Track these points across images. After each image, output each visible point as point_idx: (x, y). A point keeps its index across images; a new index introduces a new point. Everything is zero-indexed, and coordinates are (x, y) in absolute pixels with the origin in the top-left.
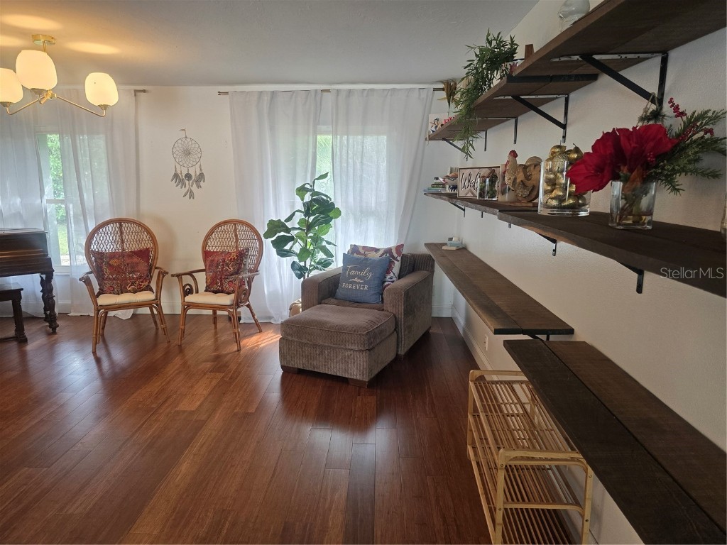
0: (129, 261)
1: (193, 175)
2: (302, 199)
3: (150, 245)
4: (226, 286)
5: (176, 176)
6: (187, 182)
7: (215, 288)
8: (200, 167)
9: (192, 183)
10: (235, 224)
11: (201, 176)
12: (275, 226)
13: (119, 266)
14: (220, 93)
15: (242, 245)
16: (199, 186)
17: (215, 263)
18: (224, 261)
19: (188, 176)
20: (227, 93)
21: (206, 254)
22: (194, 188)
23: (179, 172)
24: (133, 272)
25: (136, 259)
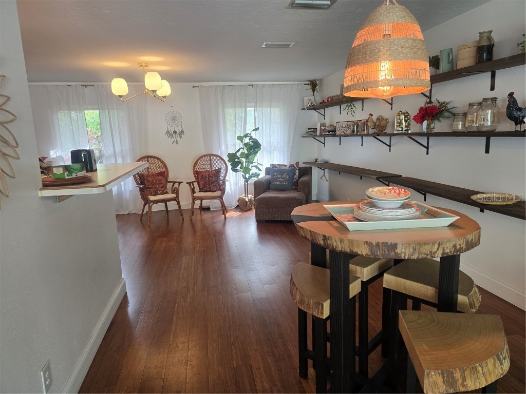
0: (157, 178)
1: (177, 131)
2: (242, 142)
3: (164, 170)
4: (212, 188)
5: (168, 132)
6: (174, 135)
7: (205, 189)
8: (182, 127)
9: (177, 136)
10: (210, 157)
11: (182, 132)
12: (232, 157)
13: (153, 181)
14: (194, 87)
15: (215, 167)
16: (181, 137)
17: (204, 176)
18: (209, 175)
19: (175, 132)
20: (198, 87)
21: (197, 173)
22: (178, 138)
23: (169, 130)
24: (160, 184)
25: (160, 177)
